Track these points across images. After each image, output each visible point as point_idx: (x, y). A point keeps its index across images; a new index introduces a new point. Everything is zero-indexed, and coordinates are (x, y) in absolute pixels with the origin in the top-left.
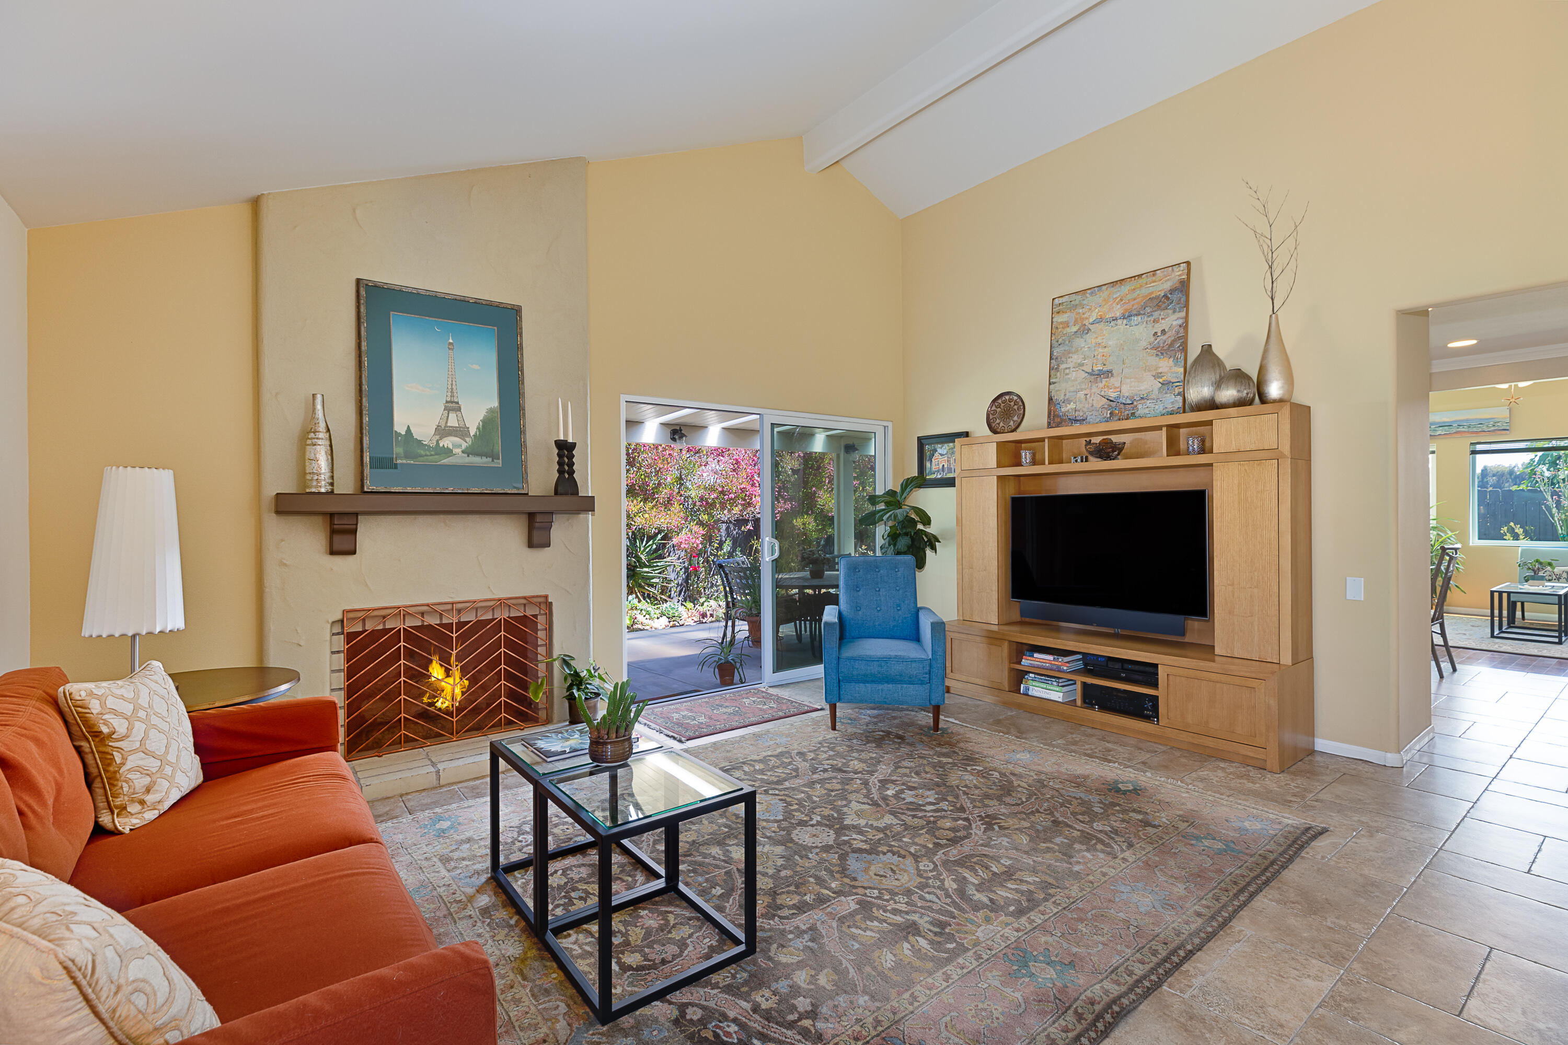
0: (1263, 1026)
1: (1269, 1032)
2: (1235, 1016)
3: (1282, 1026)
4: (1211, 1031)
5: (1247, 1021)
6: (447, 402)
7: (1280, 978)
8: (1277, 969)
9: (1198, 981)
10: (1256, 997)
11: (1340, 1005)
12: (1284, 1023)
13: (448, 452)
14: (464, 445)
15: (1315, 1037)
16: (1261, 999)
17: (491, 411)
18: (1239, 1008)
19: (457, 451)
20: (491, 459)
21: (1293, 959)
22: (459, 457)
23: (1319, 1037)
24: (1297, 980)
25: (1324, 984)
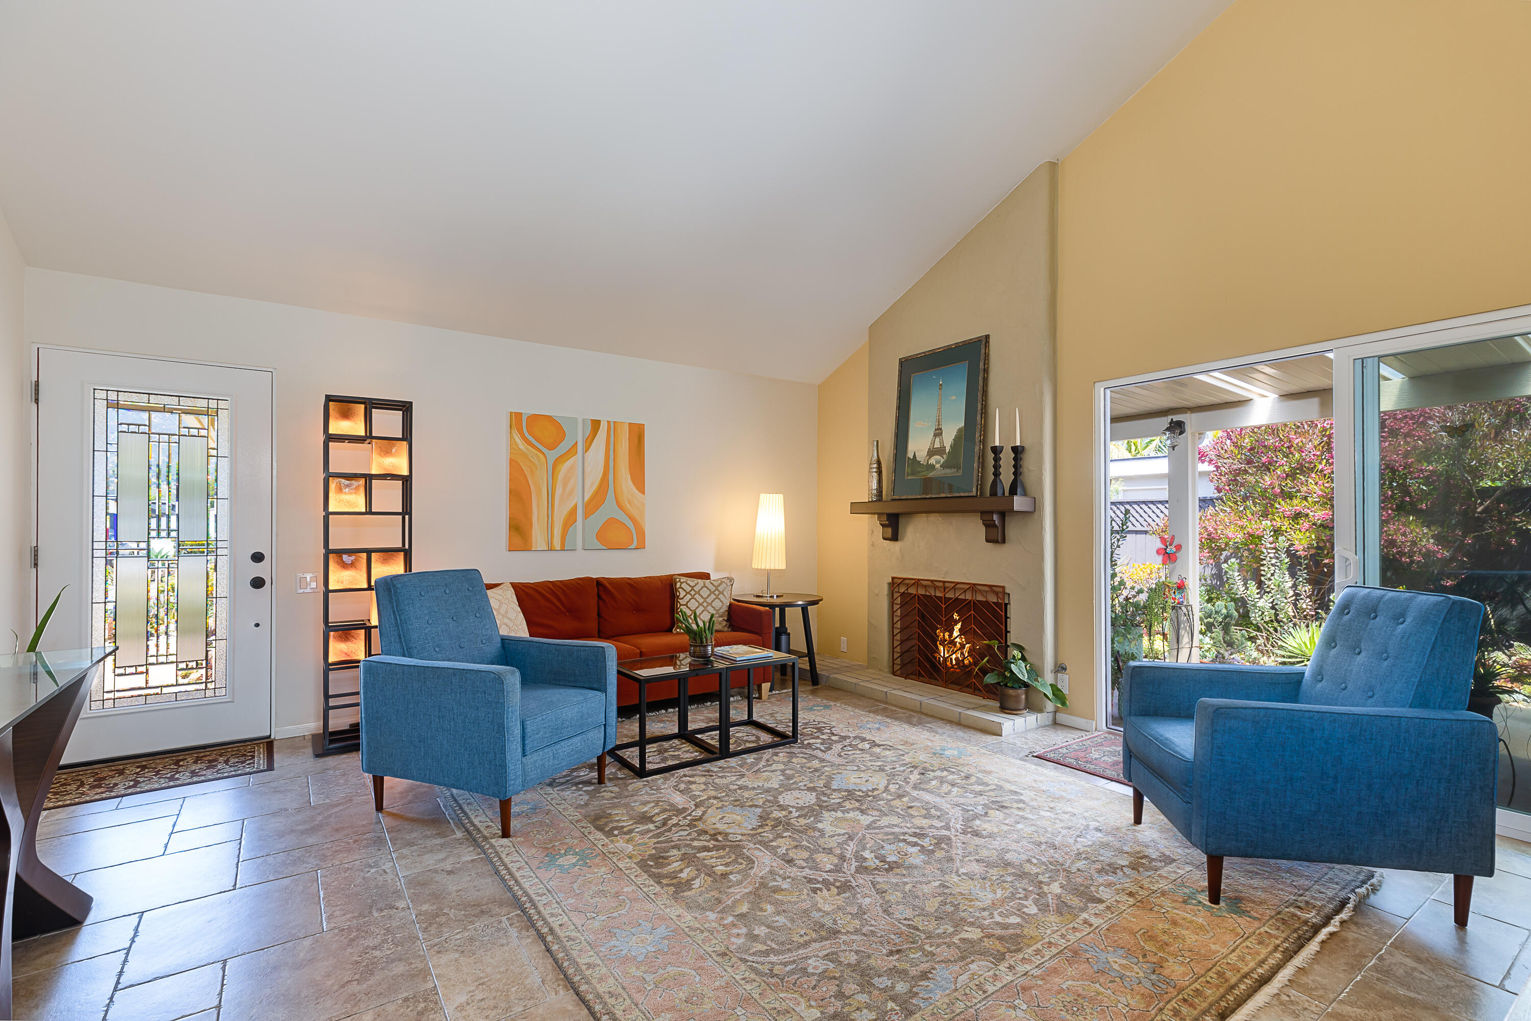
0: (447, 943)
1: (440, 943)
2: (467, 934)
3: (439, 952)
4: (464, 915)
5: (458, 937)
6: (936, 430)
7: (481, 982)
8: (492, 987)
9: (513, 932)
10: (473, 955)
11: (425, 1001)
12: (440, 955)
13: (932, 467)
14: (942, 460)
15: (415, 963)
16: (470, 957)
17: (959, 430)
18: (471, 939)
19: (938, 466)
20: (956, 470)
21: (495, 1007)
22: (939, 472)
23: (413, 966)
24: (470, 992)
25: (452, 1008)
